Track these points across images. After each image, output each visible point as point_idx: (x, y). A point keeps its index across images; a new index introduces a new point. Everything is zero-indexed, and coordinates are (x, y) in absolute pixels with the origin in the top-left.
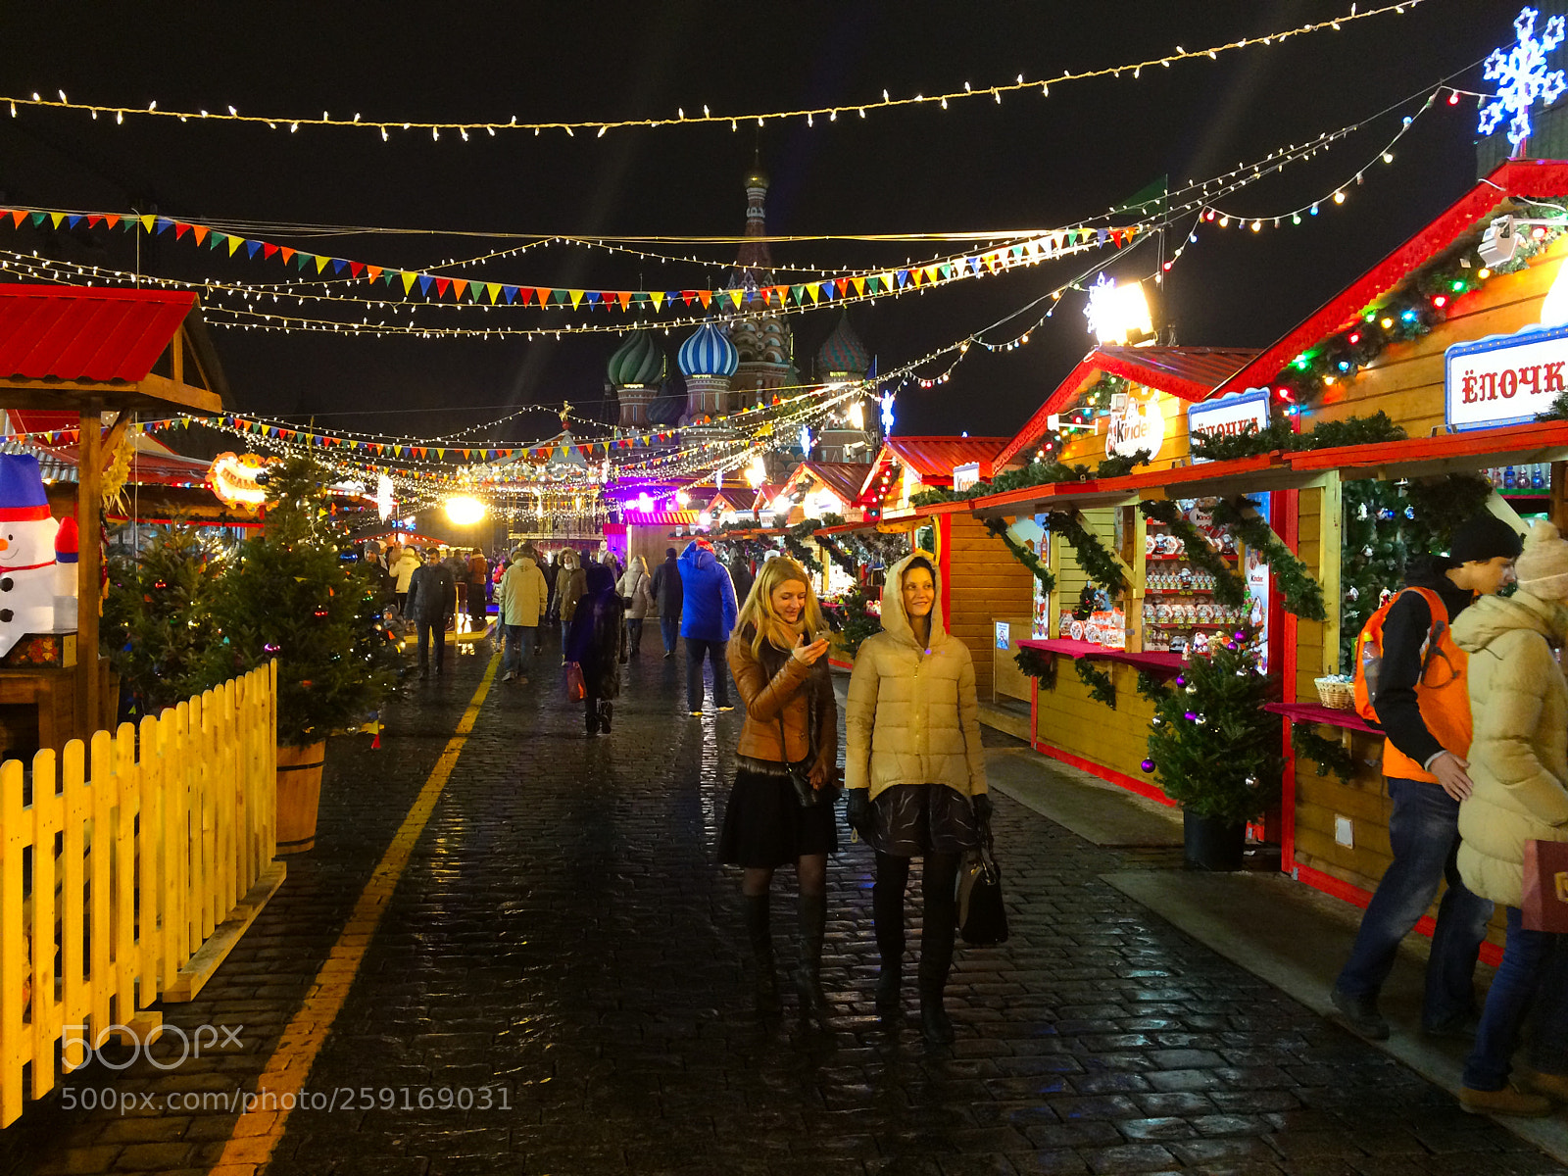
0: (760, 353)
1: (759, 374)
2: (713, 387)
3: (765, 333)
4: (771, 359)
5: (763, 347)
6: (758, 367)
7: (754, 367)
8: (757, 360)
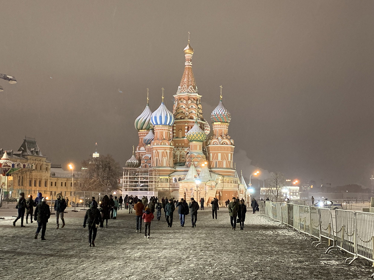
0: (187, 117)
1: (186, 124)
2: (162, 130)
3: (189, 108)
4: (192, 118)
5: (188, 114)
6: (185, 122)
7: (184, 122)
8: (185, 119)
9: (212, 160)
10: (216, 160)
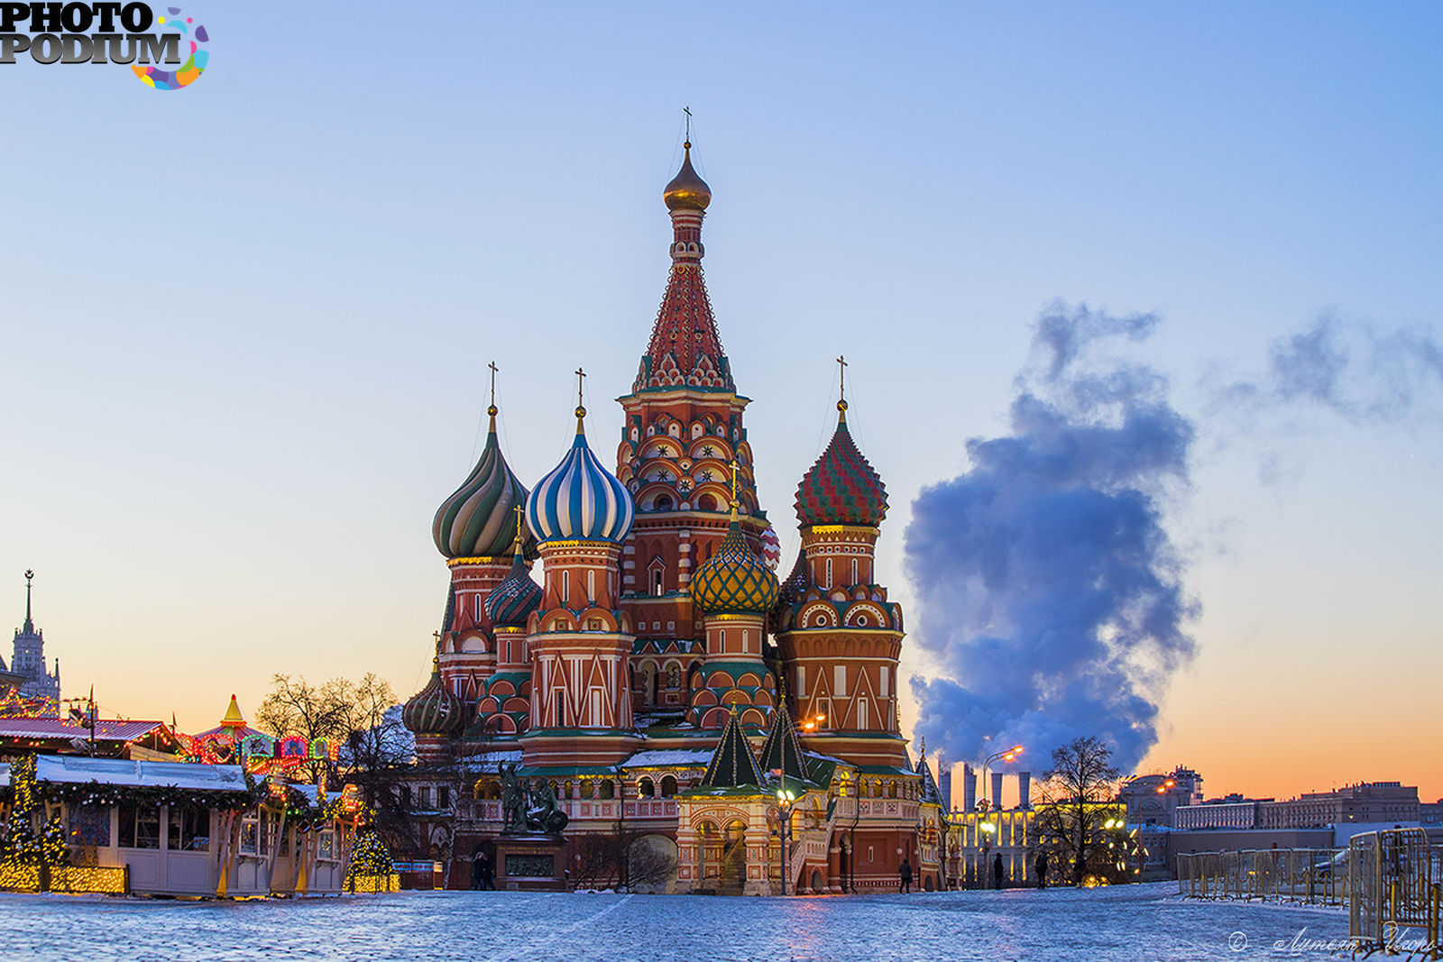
0: (688, 498)
1: (685, 534)
2: (582, 560)
3: (694, 460)
4: (708, 506)
5: (691, 487)
6: (680, 521)
7: (674, 522)
8: (679, 510)
9: (808, 697)
10: (823, 696)
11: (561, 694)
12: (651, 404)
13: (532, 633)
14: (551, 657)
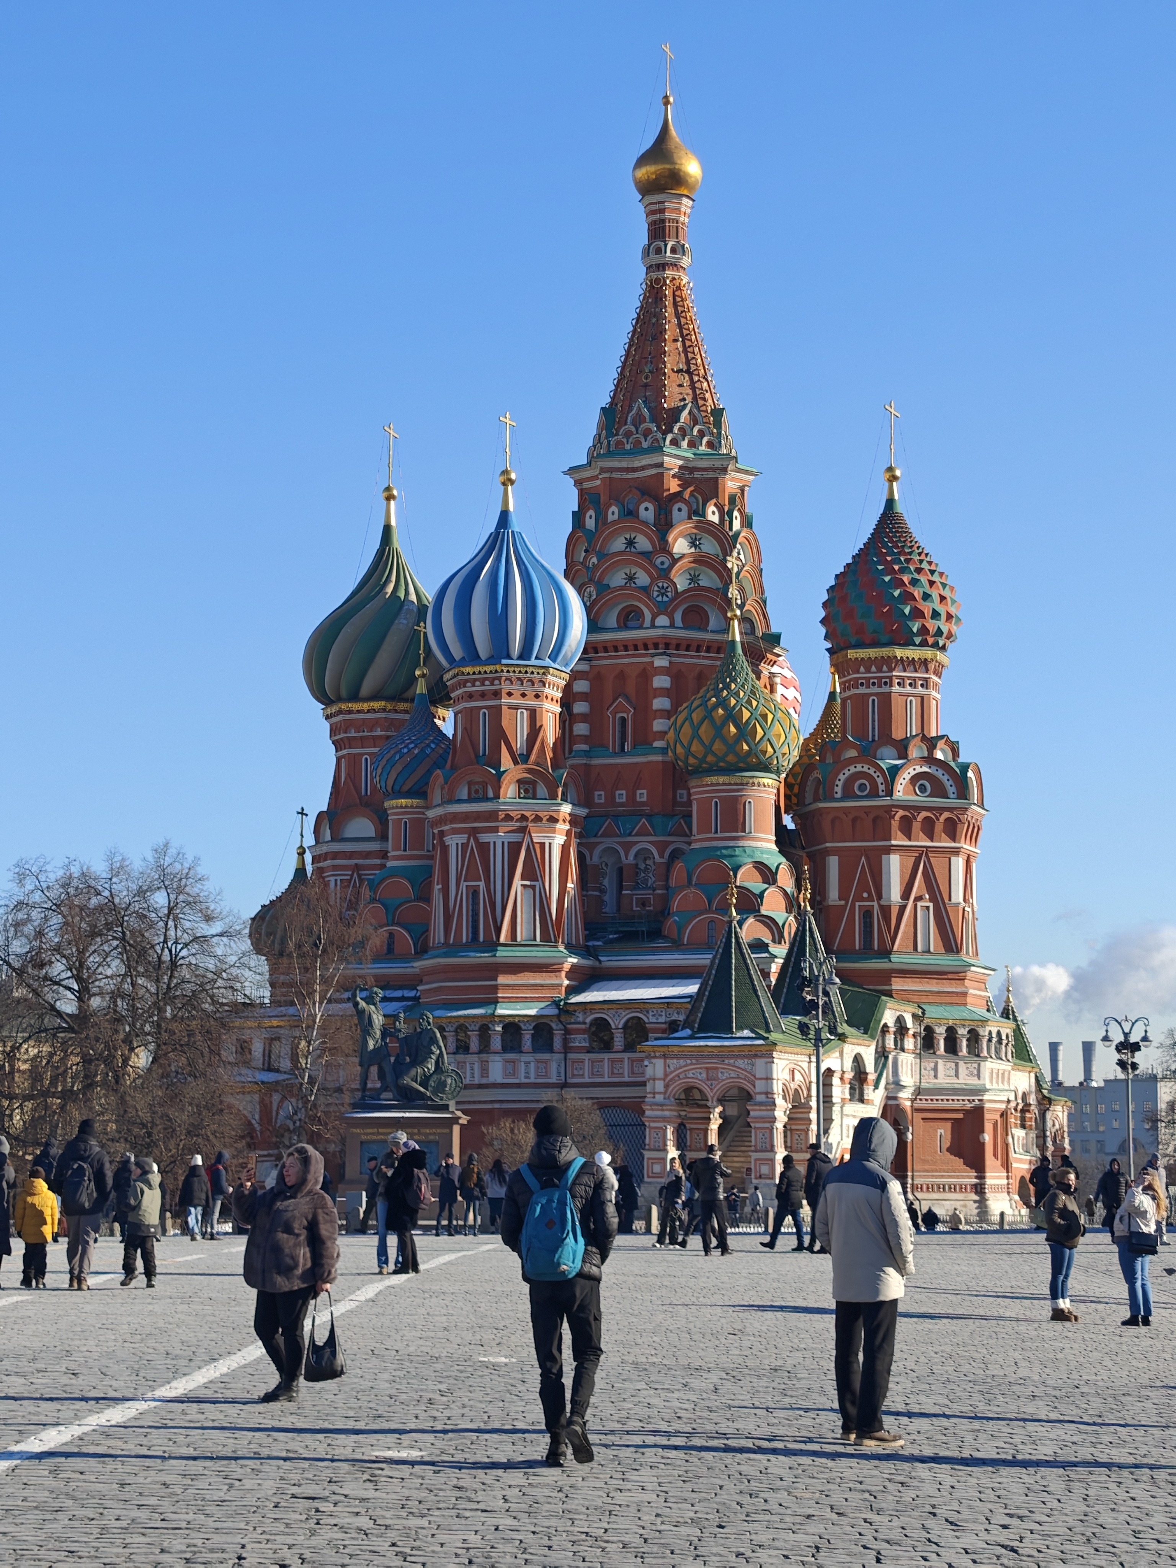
0: (667, 610)
1: (661, 662)
2: (509, 694)
4: (694, 621)
5: (671, 594)
6: (656, 644)
7: (646, 644)
8: (653, 626)
9: (843, 903)
10: (864, 899)
11: (474, 893)
12: (616, 475)
13: (435, 803)
14: (462, 839)
